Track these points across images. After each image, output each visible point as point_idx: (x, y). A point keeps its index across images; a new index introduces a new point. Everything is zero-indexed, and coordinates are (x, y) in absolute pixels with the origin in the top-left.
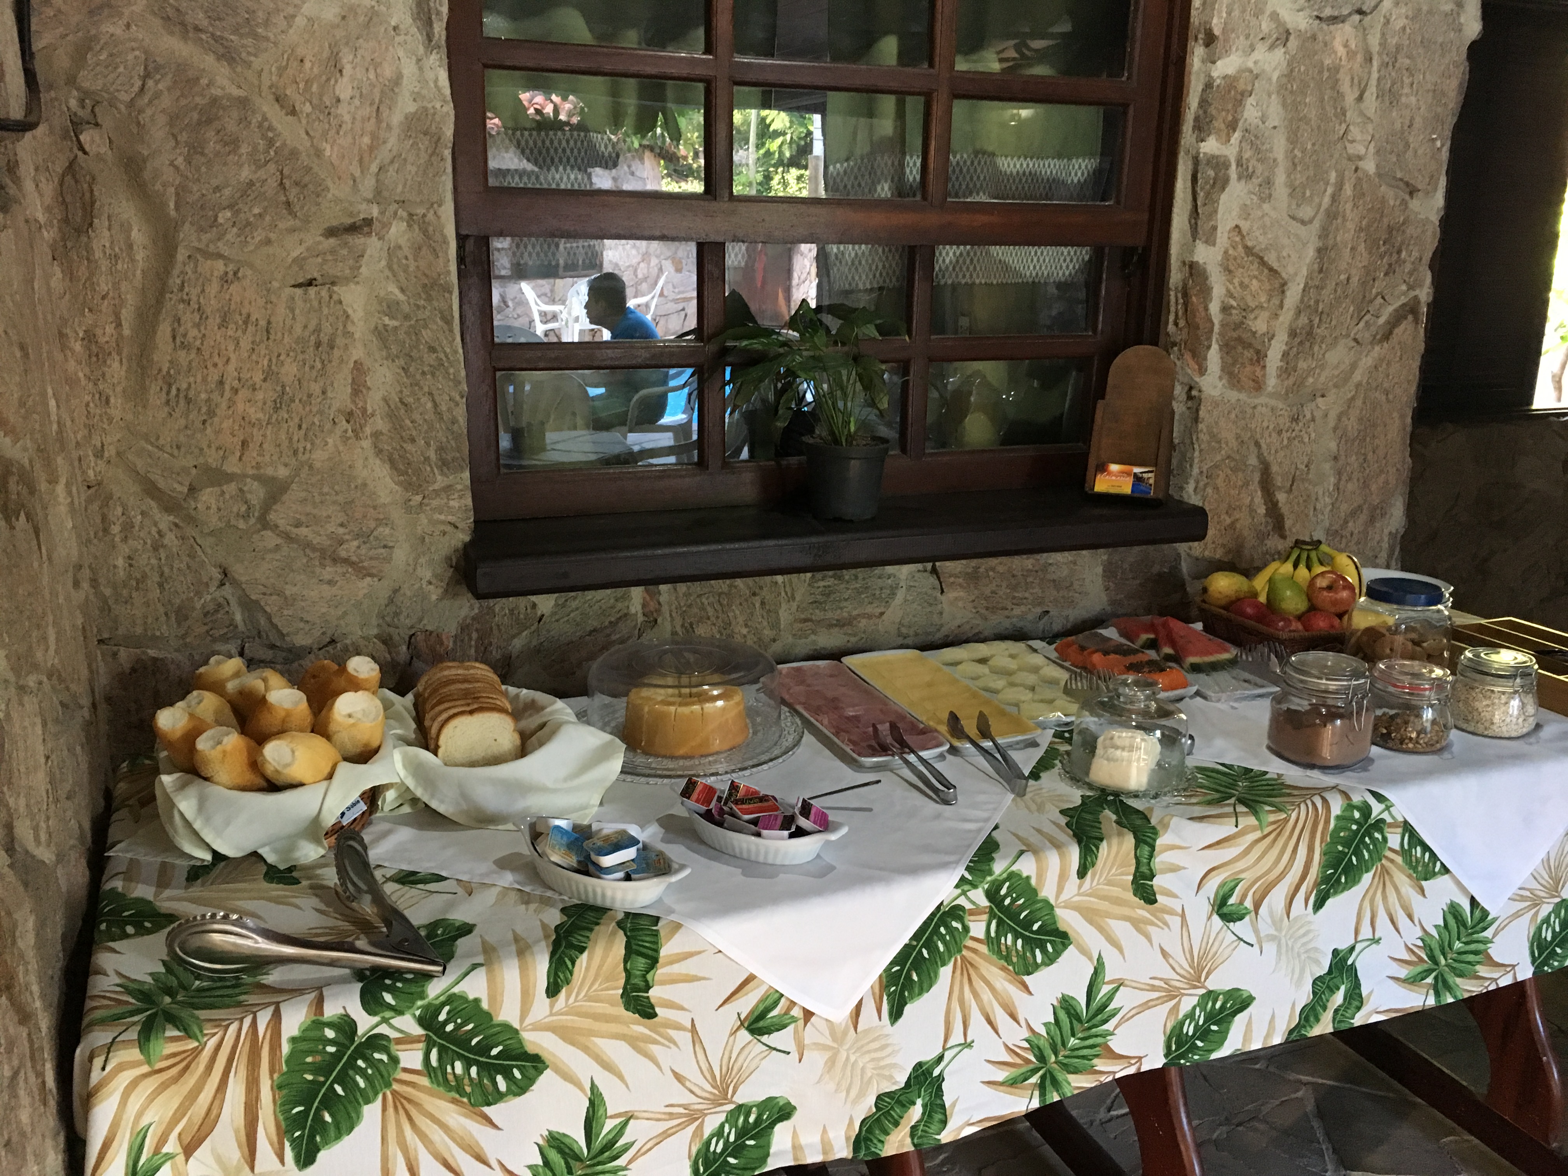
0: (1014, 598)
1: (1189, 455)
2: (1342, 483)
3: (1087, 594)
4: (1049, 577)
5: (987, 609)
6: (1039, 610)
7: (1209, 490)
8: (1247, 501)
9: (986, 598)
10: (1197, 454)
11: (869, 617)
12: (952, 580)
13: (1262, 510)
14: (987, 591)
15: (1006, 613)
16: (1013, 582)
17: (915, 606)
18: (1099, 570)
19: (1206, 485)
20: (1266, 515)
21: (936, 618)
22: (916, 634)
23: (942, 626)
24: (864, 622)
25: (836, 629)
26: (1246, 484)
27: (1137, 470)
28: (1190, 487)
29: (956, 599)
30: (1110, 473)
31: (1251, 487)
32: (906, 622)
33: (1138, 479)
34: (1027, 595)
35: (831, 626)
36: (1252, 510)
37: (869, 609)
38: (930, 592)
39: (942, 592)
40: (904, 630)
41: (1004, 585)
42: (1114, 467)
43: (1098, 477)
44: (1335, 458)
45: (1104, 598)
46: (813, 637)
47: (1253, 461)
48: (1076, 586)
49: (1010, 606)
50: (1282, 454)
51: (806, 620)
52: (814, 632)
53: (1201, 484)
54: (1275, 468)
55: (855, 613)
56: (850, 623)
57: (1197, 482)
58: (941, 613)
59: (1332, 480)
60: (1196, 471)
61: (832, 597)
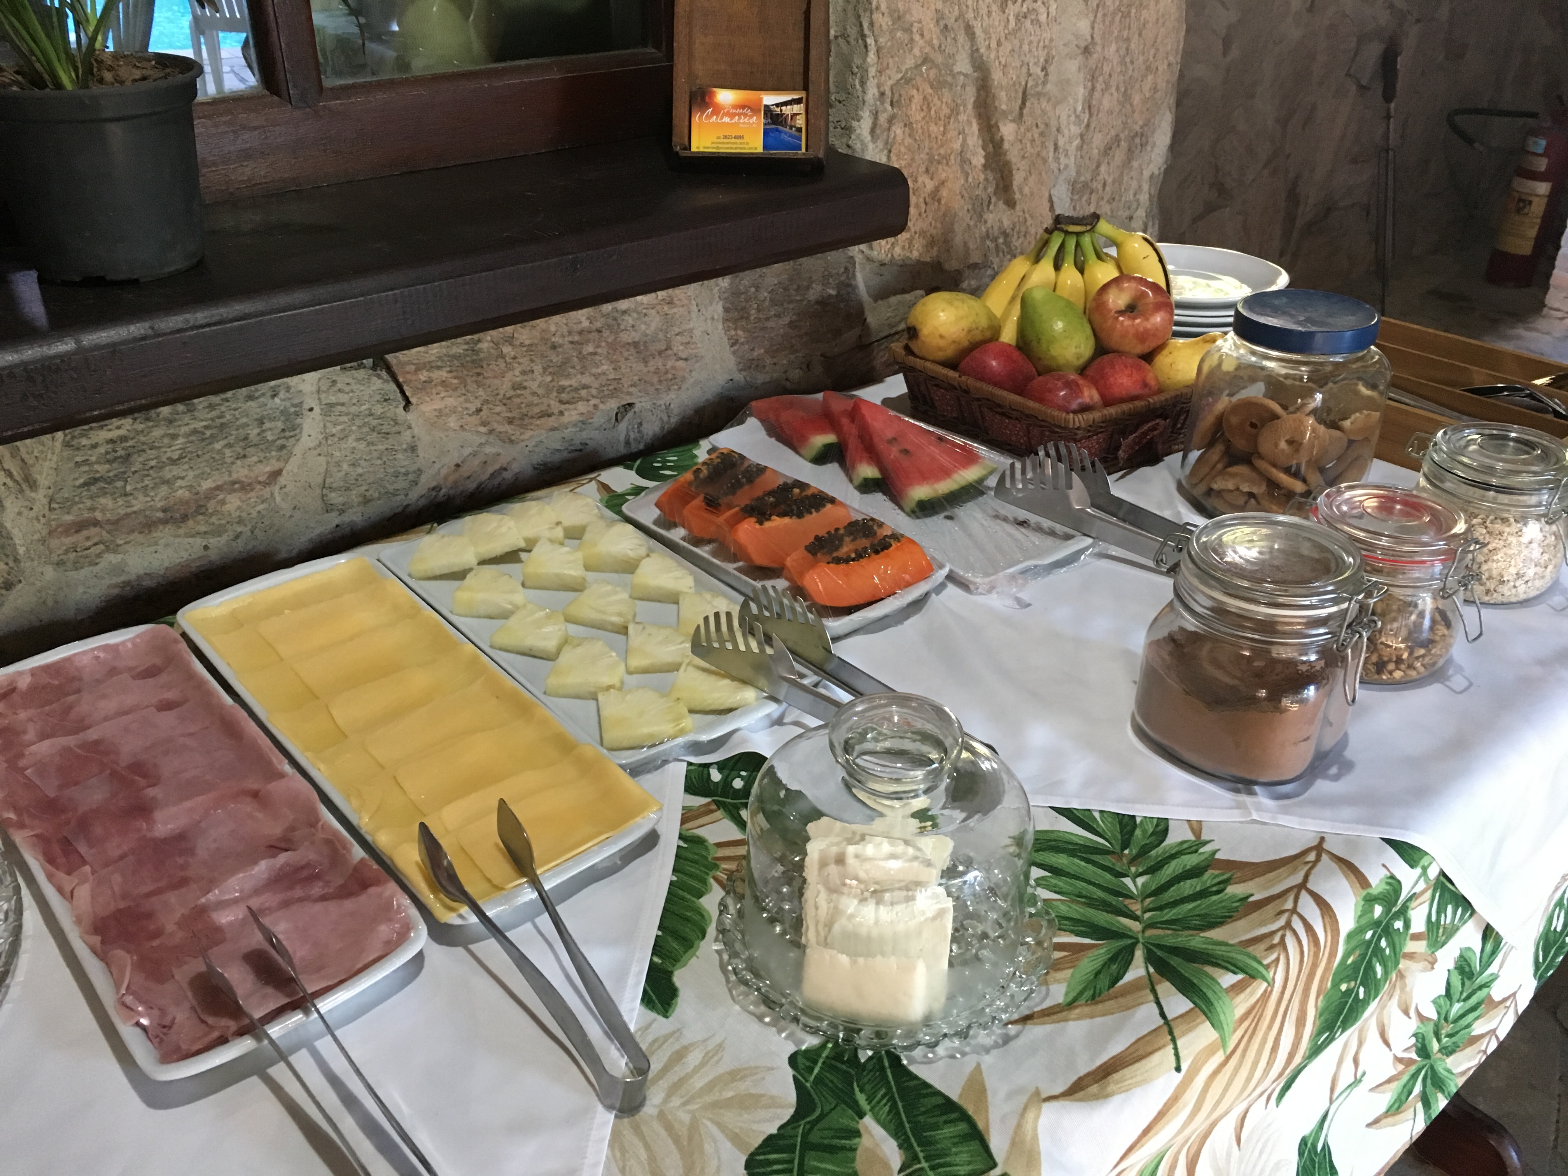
0: (561, 390)
1: (857, 61)
2: (1097, 95)
3: (697, 358)
4: (625, 337)
5: (510, 421)
6: (613, 405)
7: (898, 130)
8: (957, 145)
9: (506, 401)
10: (872, 57)
11: (245, 487)
12: (423, 376)
13: (978, 159)
14: (505, 386)
15: (551, 422)
16: (556, 359)
17: (351, 442)
18: (718, 309)
19: (891, 120)
20: (985, 166)
21: (403, 460)
22: (366, 501)
23: (419, 472)
24: (233, 503)
25: (169, 529)
26: (955, 111)
27: (770, 99)
28: (863, 127)
29: (440, 413)
30: (718, 110)
31: (963, 117)
32: (337, 479)
33: (773, 118)
34: (586, 380)
35: (149, 526)
36: (964, 161)
37: (241, 472)
38: (378, 410)
39: (408, 402)
40: (335, 498)
41: (538, 369)
42: (725, 97)
43: (696, 119)
44: (1087, 51)
45: (731, 361)
46: (112, 558)
47: (963, 65)
48: (678, 347)
49: (556, 407)
50: (1007, 46)
51: (80, 526)
52: (111, 548)
53: (883, 118)
54: (997, 76)
55: (207, 484)
56: (200, 509)
57: (876, 115)
58: (413, 449)
59: (1081, 92)
60: (872, 92)
61: (137, 462)
